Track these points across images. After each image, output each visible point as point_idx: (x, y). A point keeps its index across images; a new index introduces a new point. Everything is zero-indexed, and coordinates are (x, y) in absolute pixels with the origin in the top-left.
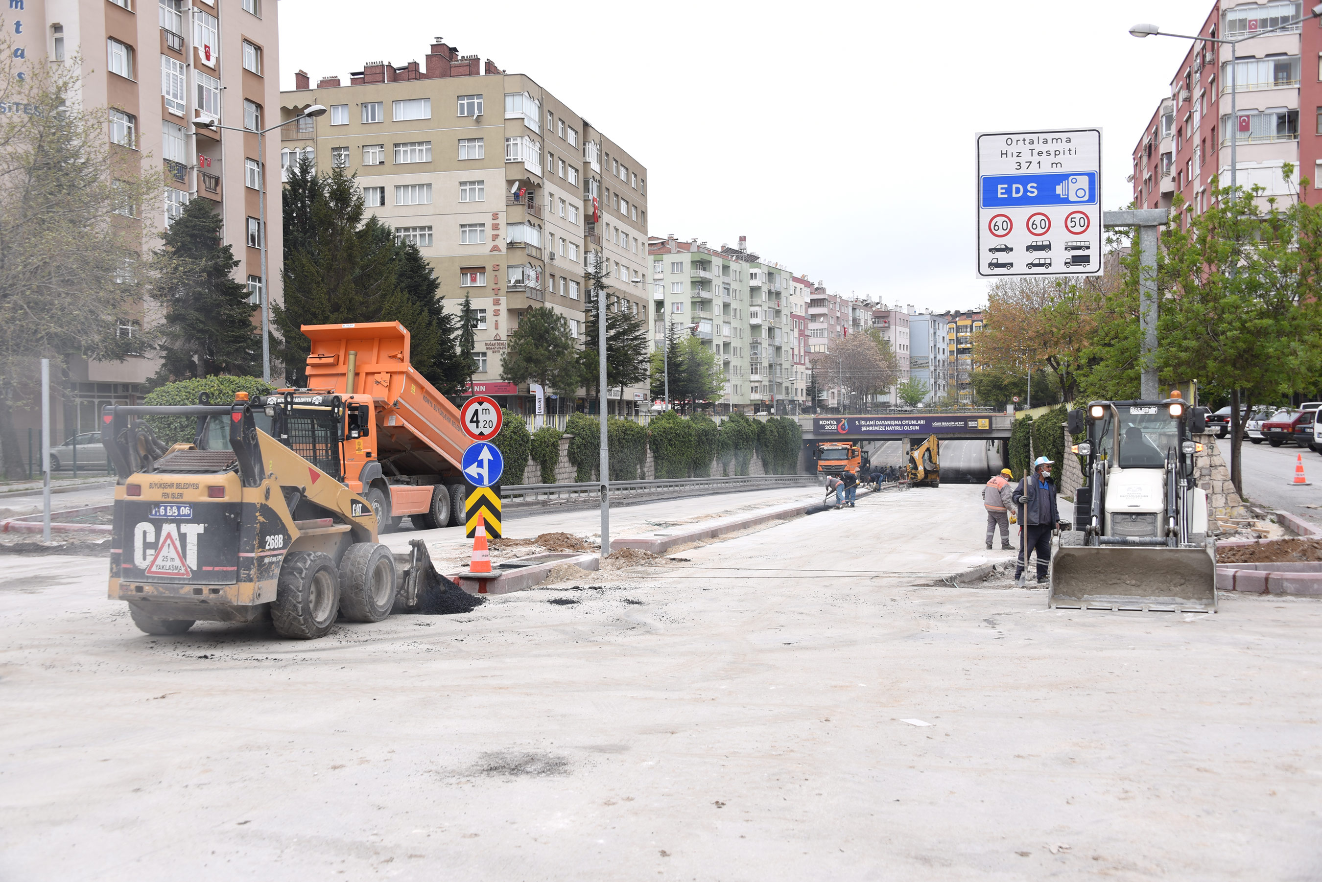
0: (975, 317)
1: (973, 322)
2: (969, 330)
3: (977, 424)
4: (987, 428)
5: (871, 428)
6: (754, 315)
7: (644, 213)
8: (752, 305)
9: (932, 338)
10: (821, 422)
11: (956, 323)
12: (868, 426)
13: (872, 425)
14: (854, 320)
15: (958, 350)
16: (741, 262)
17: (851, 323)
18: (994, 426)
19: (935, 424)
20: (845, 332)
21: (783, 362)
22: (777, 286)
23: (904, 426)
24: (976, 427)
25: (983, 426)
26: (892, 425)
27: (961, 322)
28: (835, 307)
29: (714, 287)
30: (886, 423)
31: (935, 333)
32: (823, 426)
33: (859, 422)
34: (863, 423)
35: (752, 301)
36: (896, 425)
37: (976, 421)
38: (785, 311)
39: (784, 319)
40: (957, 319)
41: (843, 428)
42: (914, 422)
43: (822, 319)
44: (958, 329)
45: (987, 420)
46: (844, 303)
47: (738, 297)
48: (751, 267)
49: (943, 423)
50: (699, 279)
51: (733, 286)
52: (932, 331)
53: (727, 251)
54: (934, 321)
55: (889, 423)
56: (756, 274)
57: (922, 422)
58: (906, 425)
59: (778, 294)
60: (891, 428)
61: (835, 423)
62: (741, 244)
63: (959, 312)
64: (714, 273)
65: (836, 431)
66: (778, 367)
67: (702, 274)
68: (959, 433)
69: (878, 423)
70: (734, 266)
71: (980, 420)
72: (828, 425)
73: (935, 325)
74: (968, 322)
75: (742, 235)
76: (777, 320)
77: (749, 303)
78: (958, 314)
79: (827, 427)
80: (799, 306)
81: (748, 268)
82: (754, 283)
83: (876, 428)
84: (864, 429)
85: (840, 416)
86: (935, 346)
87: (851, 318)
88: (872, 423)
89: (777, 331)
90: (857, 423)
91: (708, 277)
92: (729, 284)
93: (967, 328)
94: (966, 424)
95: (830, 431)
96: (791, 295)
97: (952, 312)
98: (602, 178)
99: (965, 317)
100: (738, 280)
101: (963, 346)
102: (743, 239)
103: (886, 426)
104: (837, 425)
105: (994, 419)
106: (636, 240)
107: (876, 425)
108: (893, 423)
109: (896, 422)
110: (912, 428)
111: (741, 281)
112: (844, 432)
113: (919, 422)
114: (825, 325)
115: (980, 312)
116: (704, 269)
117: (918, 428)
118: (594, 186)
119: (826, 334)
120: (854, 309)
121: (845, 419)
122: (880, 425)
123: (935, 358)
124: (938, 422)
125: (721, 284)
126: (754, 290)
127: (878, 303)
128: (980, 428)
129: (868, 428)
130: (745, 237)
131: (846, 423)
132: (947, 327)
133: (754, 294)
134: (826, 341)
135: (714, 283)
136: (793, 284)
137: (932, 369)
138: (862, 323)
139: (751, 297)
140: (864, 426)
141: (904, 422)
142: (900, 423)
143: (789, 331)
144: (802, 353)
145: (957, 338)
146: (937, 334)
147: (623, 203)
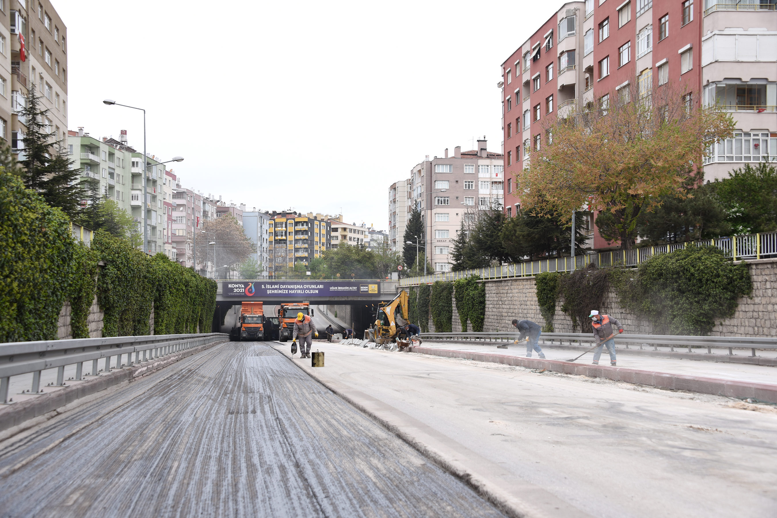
0: (289, 216)
1: (287, 220)
2: (284, 225)
3: (368, 289)
4: (377, 292)
5: (276, 291)
6: (133, 198)
7: (65, 71)
8: (133, 189)
9: (259, 230)
10: (230, 286)
11: (274, 220)
12: (273, 289)
13: (276, 289)
14: (204, 212)
15: (275, 240)
16: (123, 151)
17: (202, 214)
18: (382, 290)
19: (332, 288)
20: (198, 221)
21: (157, 240)
22: (154, 174)
23: (305, 289)
24: (367, 291)
25: (373, 290)
26: (294, 289)
27: (278, 220)
28: (191, 200)
29: (101, 169)
30: (289, 287)
31: (261, 226)
32: (232, 289)
33: (265, 286)
34: (268, 286)
35: (133, 185)
36: (298, 289)
37: (367, 286)
38: (159, 197)
39: (159, 204)
40: (276, 217)
41: (250, 291)
42: (313, 286)
43: (181, 209)
44: (276, 225)
45: (376, 285)
46: (197, 197)
47: (121, 182)
48: (133, 157)
49: (339, 288)
50: (88, 161)
51: (118, 171)
52: (259, 225)
53: (111, 142)
54: (261, 217)
55: (292, 287)
56: (137, 163)
57: (321, 287)
58: (307, 289)
59: (155, 182)
60: (293, 292)
61: (243, 286)
62: (122, 137)
63: (276, 212)
64: (102, 157)
65: (243, 294)
66: (153, 245)
67: (91, 157)
68: (353, 297)
69: (282, 287)
70: (118, 154)
71: (370, 286)
72: (237, 288)
73: (261, 221)
74: (284, 220)
75: (123, 129)
76: (153, 203)
77: (130, 187)
78: (275, 213)
79: (236, 290)
80: (168, 194)
81: (130, 158)
82: (135, 170)
83: (280, 292)
84: (269, 292)
85: (247, 281)
86: (261, 236)
87: (202, 210)
88: (276, 286)
89: (153, 214)
90: (263, 286)
91: (96, 160)
92: (114, 169)
93: (282, 224)
94: (359, 289)
95: (238, 294)
96: (164, 184)
97: (271, 212)
98: (28, 15)
99: (280, 216)
100: (121, 166)
101: (279, 238)
102: (124, 133)
103: (289, 289)
104: (245, 288)
105: (382, 284)
106: (58, 95)
107: (280, 289)
108: (296, 287)
109: (298, 286)
110: (312, 292)
111: (123, 168)
112: (251, 295)
113: (318, 287)
114: (184, 214)
115: (291, 213)
116: (93, 153)
117: (317, 292)
118: (19, 21)
119: (184, 221)
120: (204, 203)
121: (252, 283)
122: (284, 289)
123: (261, 245)
124: (335, 286)
125: (107, 168)
126: (135, 176)
127: (218, 201)
128: (370, 292)
129: (273, 292)
130: (126, 131)
131: (253, 287)
132: (269, 222)
133: (135, 179)
134: (184, 227)
135: (101, 166)
136: (165, 176)
137: (259, 254)
138: (210, 215)
139: (133, 183)
140: (270, 289)
141: (305, 286)
142: (301, 287)
143: (162, 214)
144: (170, 235)
145: (275, 231)
146: (263, 227)
147: (47, 54)
